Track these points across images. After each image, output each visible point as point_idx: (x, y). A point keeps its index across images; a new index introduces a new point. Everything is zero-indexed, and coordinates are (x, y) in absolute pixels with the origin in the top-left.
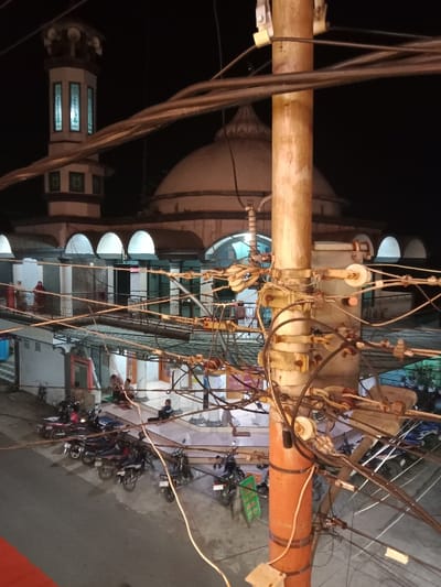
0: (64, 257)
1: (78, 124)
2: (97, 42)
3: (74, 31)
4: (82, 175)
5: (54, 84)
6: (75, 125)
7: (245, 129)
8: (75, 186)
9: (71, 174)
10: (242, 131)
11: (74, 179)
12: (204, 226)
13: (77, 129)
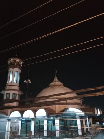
0: (9, 119)
1: (16, 81)
2: (22, 63)
3: (18, 60)
4: (16, 94)
5: (10, 71)
6: (15, 82)
7: (58, 83)
8: (14, 97)
9: (13, 94)
10: (57, 84)
11: (14, 95)
12: (56, 107)
13: (16, 82)
